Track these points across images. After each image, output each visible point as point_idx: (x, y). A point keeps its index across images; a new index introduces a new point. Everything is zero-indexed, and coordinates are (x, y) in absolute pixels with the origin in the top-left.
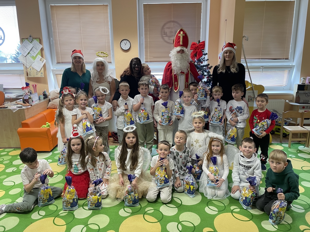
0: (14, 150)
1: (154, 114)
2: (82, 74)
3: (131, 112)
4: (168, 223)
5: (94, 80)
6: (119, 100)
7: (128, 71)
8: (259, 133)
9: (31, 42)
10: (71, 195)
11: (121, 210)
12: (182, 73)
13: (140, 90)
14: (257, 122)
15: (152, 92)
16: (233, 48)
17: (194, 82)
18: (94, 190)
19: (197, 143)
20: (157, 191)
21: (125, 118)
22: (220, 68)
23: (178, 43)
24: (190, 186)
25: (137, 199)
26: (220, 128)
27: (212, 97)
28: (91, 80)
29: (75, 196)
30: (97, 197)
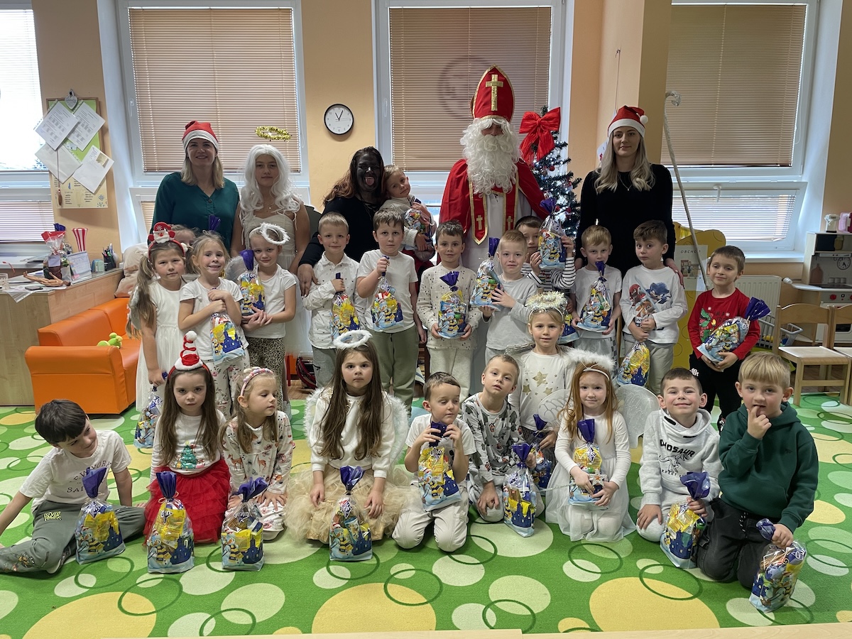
0: (16, 411)
1: (419, 304)
2: (213, 190)
3: (353, 298)
4: (456, 607)
5: (249, 207)
6: (319, 263)
7: (344, 185)
8: (717, 356)
9: (73, 110)
10: (173, 528)
11: (320, 570)
12: (497, 189)
13: (379, 237)
14: (710, 326)
15: (411, 245)
16: (638, 119)
17: (530, 217)
18: (241, 511)
19: (539, 383)
20: (424, 517)
21: (334, 317)
22: (603, 179)
23: (484, 105)
24: (520, 501)
25: (366, 539)
26: (604, 344)
27: (580, 260)
28: (241, 208)
29: (185, 531)
30: (249, 532)
